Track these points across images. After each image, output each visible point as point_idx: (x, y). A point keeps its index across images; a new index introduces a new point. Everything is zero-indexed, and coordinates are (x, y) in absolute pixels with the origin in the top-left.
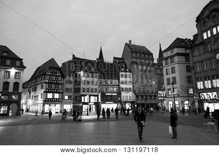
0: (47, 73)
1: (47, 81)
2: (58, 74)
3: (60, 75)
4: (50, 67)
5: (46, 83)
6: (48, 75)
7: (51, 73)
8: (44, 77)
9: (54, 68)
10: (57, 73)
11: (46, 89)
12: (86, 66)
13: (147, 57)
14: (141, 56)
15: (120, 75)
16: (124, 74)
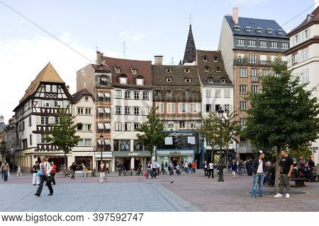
0: (37, 95)
1: (39, 111)
2: (60, 96)
3: (65, 96)
4: (42, 83)
5: (36, 114)
6: (39, 98)
7: (45, 93)
8: (33, 102)
9: (51, 84)
10: (57, 94)
11: (38, 126)
12: (124, 76)
13: (274, 46)
14: (258, 44)
15: (204, 90)
16: (213, 90)
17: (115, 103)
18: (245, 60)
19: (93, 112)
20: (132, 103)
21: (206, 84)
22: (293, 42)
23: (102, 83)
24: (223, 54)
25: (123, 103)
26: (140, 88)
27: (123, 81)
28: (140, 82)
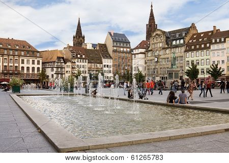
2: (62, 61)
4: (57, 57)
5: (55, 67)
6: (56, 62)
7: (58, 60)
9: (60, 57)
11: (56, 72)
12: (79, 54)
13: (125, 45)
14: (120, 45)
15: (104, 60)
16: (106, 60)
17: (77, 63)
18: (116, 50)
19: (71, 67)
20: (82, 64)
21: (104, 58)
22: (135, 52)
23: (74, 57)
24: (107, 46)
25: (79, 64)
26: (84, 59)
27: (79, 56)
28: (84, 56)
